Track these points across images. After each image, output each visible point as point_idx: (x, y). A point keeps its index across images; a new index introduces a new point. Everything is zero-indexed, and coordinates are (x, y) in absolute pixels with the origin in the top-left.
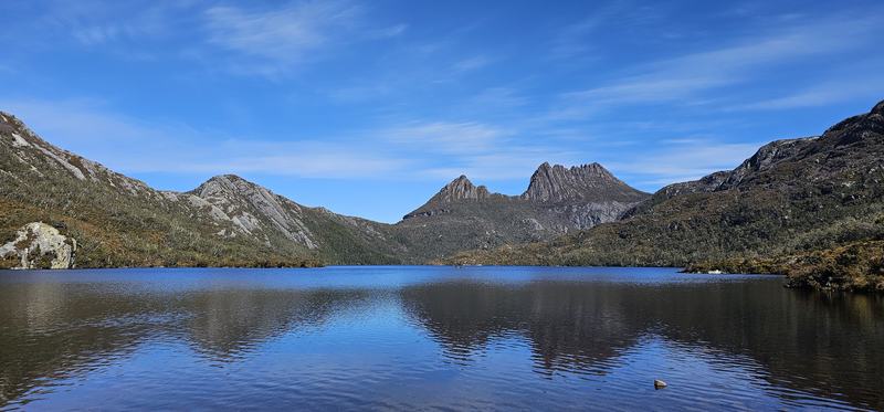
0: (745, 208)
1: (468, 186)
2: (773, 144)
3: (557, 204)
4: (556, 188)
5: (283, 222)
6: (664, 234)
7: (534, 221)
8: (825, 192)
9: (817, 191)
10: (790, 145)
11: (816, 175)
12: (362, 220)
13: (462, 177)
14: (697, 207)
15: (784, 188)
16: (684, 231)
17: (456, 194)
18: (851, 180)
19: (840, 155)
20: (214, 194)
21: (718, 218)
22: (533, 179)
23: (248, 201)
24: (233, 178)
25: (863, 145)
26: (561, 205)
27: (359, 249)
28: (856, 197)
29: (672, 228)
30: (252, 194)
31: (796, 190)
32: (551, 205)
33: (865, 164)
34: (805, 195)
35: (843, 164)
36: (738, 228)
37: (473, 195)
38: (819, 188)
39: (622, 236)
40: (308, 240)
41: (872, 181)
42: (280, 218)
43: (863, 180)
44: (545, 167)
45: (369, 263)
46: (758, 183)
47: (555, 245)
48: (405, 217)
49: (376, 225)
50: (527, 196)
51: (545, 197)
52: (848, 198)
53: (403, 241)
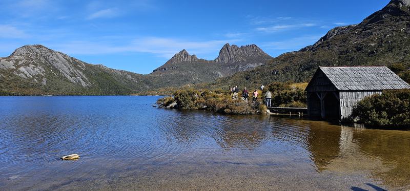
0: (312, 61)
1: (186, 55)
2: (336, 29)
3: (232, 65)
4: (232, 57)
5: (68, 71)
6: (269, 77)
7: (219, 73)
8: (359, 49)
9: (354, 49)
10: (345, 29)
11: (354, 41)
12: (125, 72)
13: (184, 50)
14: (288, 61)
15: (336, 49)
16: (279, 75)
17: (180, 59)
18: (374, 42)
19: (369, 29)
20: (21, 54)
21: (298, 67)
22: (221, 52)
23: (46, 59)
24: (39, 46)
25: (383, 23)
26: (233, 65)
27: (117, 87)
28: (377, 51)
29: (273, 73)
30: (48, 56)
31: (342, 49)
32: (229, 65)
33: (383, 33)
34: (347, 51)
35: (371, 34)
36: (307, 72)
37: (189, 59)
38: (355, 47)
39: (247, 79)
40: (82, 82)
41: (387, 42)
42: (65, 70)
43: (382, 42)
44: (227, 46)
45: (122, 94)
46: (322, 47)
47: (213, 84)
48: (154, 71)
49: (133, 75)
50: (217, 60)
51: (226, 60)
52: (372, 52)
53: (147, 83)
